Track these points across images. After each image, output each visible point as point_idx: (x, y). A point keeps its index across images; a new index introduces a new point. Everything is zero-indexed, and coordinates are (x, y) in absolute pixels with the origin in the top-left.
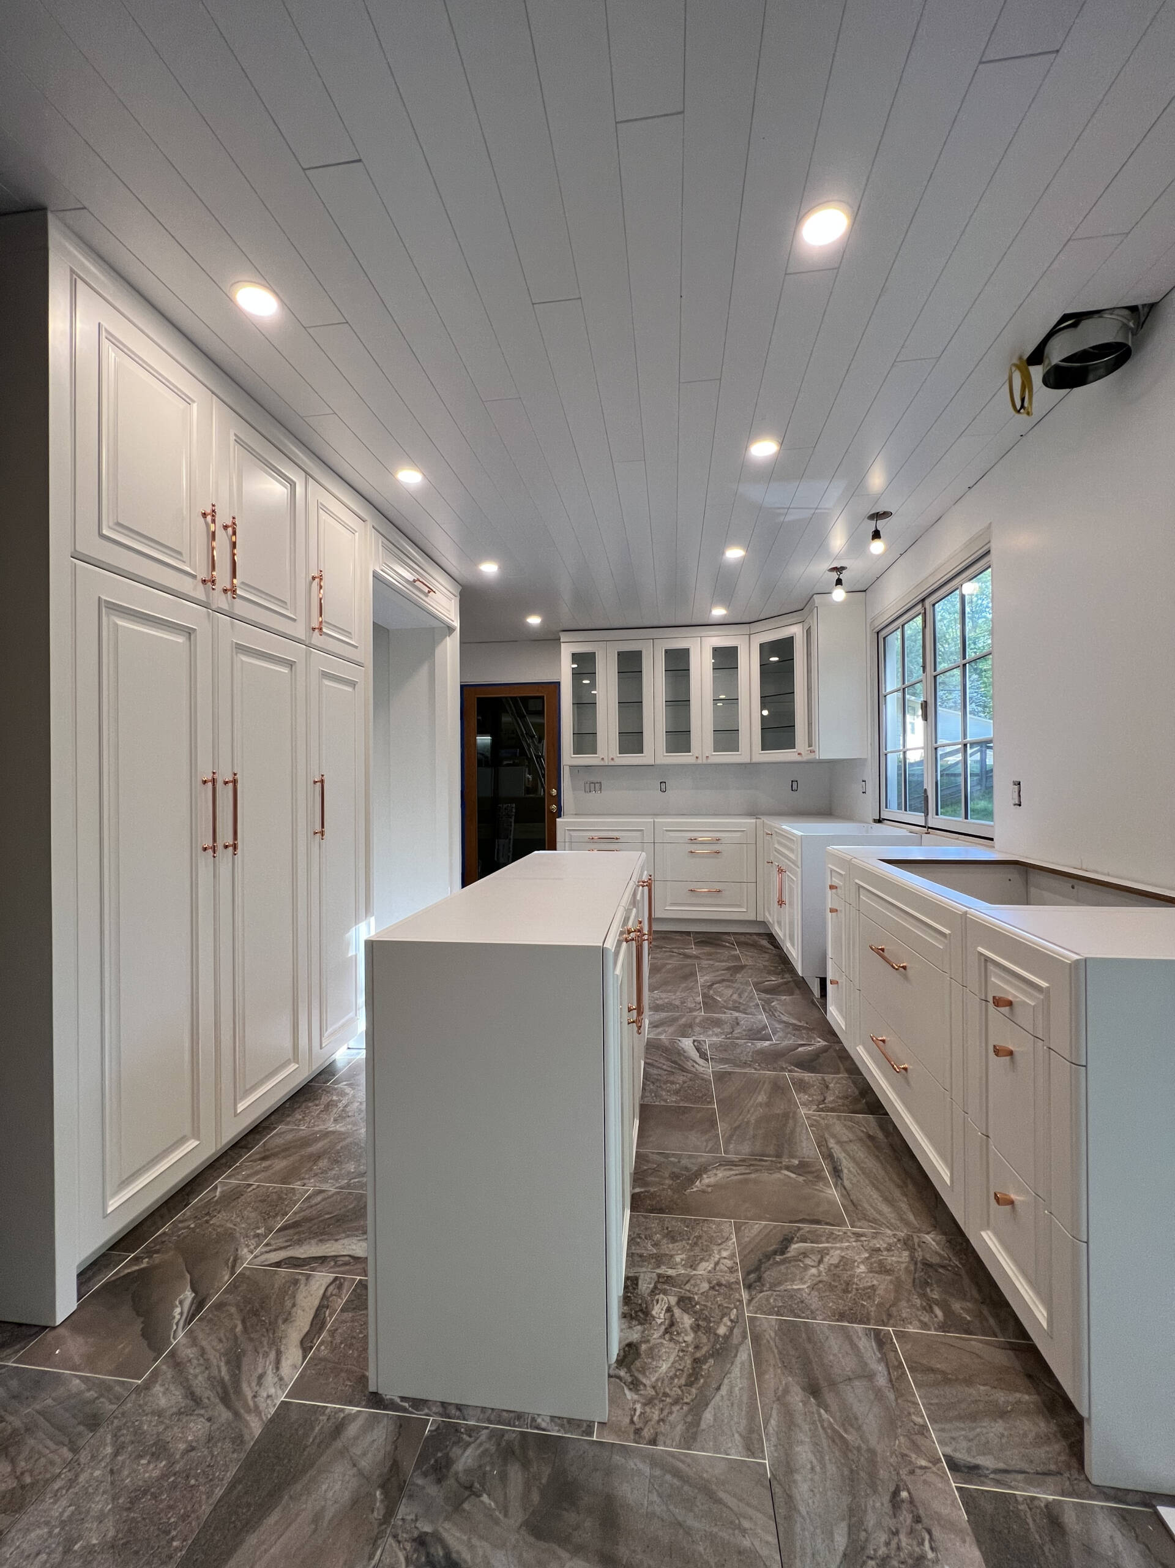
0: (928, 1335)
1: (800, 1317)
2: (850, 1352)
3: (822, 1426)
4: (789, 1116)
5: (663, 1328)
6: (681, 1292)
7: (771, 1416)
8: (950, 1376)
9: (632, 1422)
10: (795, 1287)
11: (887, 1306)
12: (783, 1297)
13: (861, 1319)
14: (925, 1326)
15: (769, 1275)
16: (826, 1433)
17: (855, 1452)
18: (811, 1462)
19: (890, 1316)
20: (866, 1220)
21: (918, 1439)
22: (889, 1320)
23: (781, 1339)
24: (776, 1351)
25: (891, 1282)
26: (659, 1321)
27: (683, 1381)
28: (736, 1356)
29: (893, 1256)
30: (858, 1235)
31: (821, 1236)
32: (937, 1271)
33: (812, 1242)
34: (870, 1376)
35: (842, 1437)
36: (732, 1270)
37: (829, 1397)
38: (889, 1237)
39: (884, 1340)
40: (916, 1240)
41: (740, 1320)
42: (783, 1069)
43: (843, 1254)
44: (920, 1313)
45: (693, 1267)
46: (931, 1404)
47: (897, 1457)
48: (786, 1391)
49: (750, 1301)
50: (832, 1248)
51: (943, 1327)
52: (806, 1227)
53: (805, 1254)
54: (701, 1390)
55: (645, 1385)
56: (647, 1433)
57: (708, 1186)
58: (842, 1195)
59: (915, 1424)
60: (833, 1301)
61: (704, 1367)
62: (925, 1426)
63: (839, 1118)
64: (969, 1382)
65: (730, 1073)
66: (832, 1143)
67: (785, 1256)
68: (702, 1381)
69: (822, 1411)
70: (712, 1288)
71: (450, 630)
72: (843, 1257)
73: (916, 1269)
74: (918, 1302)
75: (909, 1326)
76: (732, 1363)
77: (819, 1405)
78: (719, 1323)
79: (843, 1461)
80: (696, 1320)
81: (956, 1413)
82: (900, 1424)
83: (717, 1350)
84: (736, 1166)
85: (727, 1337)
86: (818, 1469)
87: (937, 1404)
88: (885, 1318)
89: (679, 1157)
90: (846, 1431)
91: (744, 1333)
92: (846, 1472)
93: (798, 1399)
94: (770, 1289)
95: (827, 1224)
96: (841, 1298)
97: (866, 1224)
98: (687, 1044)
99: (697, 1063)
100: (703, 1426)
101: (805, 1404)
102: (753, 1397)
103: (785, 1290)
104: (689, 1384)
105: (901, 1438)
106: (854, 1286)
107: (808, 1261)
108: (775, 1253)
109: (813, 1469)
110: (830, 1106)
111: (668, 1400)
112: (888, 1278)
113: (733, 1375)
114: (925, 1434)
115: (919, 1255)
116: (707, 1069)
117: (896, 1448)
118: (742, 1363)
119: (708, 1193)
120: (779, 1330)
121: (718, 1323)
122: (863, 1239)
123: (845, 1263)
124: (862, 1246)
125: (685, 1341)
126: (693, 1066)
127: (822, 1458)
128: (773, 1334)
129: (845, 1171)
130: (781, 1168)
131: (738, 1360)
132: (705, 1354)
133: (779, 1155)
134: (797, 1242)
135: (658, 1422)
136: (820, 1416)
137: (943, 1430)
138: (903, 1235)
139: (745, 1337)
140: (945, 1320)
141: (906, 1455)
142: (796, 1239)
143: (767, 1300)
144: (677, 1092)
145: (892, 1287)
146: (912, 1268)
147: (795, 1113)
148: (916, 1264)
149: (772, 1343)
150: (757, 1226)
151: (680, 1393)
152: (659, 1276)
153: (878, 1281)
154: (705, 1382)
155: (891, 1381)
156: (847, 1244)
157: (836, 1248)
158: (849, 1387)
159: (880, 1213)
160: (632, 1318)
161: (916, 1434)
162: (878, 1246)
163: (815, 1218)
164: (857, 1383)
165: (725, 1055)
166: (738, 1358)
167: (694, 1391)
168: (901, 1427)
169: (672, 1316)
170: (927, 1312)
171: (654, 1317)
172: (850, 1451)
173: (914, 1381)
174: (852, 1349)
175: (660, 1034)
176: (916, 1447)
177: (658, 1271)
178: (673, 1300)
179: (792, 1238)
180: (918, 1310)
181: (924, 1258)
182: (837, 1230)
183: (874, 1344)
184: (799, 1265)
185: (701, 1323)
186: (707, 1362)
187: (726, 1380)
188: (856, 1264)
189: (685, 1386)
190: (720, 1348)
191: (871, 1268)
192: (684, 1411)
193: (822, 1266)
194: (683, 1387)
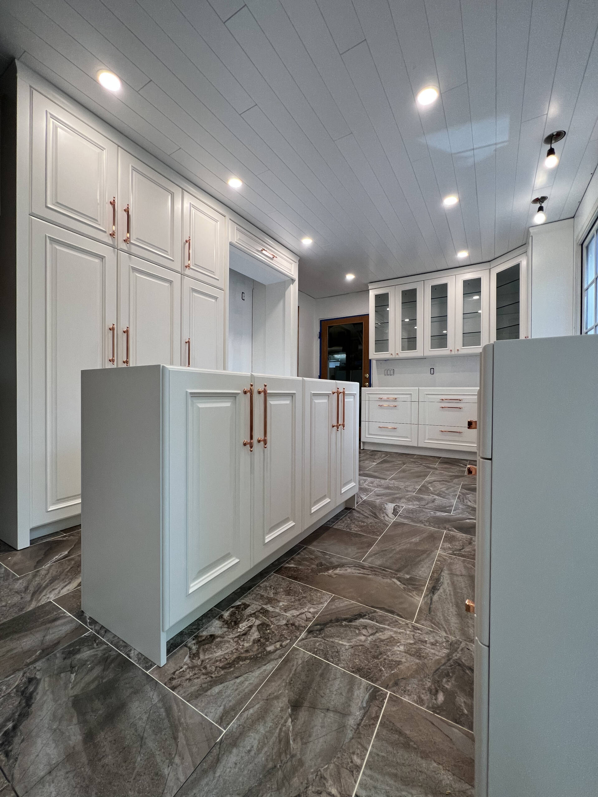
0: (417, 708)
1: (328, 660)
2: (344, 694)
3: (281, 729)
4: (427, 553)
5: (239, 634)
6: (266, 620)
7: (253, 707)
8: (412, 743)
9: (174, 673)
10: (340, 642)
11: (400, 678)
12: (327, 644)
13: (372, 677)
14: (421, 701)
15: (329, 630)
16: (279, 734)
17: (288, 756)
18: (252, 747)
19: (396, 684)
20: (431, 621)
21: (345, 773)
22: (393, 686)
23: (303, 667)
24: (293, 672)
25: (417, 664)
26: (239, 630)
27: (221, 665)
28: (265, 665)
29: (433, 649)
30: (415, 628)
31: (387, 620)
32: (464, 671)
33: (377, 622)
34: (344, 713)
35: (288, 742)
36: (308, 620)
37: (303, 715)
38: (441, 637)
39: (377, 697)
40: (463, 645)
41: (287, 648)
42: (445, 528)
43: (394, 635)
44: (424, 691)
45: (285, 611)
46: (378, 755)
47: (316, 776)
48: (277, 698)
49: (303, 639)
50: (388, 629)
51: (436, 709)
52: (380, 612)
53: (365, 627)
54: (227, 673)
55: (199, 658)
56: (174, 683)
57: (336, 574)
58: (426, 603)
59: (352, 762)
60: (360, 660)
61: (241, 663)
62: (358, 768)
63: (464, 561)
64: (425, 756)
65: (404, 524)
66: (445, 575)
67: (350, 623)
68: (232, 669)
69: (290, 720)
70: (286, 625)
71: (293, 281)
72: (392, 637)
73: (444, 664)
74: (429, 684)
75: (407, 697)
76: (259, 668)
77: (290, 716)
78: (273, 644)
79: (274, 757)
80: (261, 637)
81: (395, 771)
82: (339, 755)
83: (257, 657)
84: (364, 569)
85: (270, 653)
86: (252, 753)
87: (383, 757)
88: (391, 684)
89: (332, 556)
90: (294, 740)
91: (283, 655)
92: (270, 765)
93: (281, 705)
94: (322, 638)
95: (398, 615)
96: (367, 660)
97: (429, 623)
98: (390, 507)
99: (388, 516)
100: (209, 693)
101: (282, 710)
102: (252, 692)
103: (332, 642)
104: (223, 668)
105: (332, 766)
106: (385, 657)
107: (364, 632)
108: (345, 620)
109: (249, 751)
110: (463, 553)
111: (204, 671)
112: (417, 661)
113: (253, 674)
114: (354, 772)
115: (456, 656)
116: (391, 519)
117: (322, 770)
118: (265, 670)
119: (332, 577)
120: (306, 662)
121: (271, 644)
122: (418, 631)
123: (392, 641)
124: (413, 635)
125: (243, 645)
126: (384, 517)
127: (262, 747)
128: (300, 662)
129: (441, 590)
130: (394, 577)
131: (264, 668)
132: (248, 657)
133: (398, 571)
134: (366, 619)
135: (187, 679)
136: (286, 722)
137: (371, 778)
138: (454, 639)
139: (280, 657)
140: (442, 704)
141: (325, 779)
142: (367, 617)
143: (315, 643)
144: (361, 527)
145: (414, 667)
146: (443, 661)
147: (432, 551)
148: (449, 660)
149: (294, 668)
150: (346, 602)
151: (214, 670)
152: (262, 608)
153: (406, 659)
154: (234, 670)
155: (359, 725)
156: (403, 631)
157: (391, 631)
158: (323, 714)
159: (447, 621)
160: (227, 623)
161: (347, 769)
162: (427, 639)
163: (393, 609)
164: (331, 714)
165: (411, 515)
166: (265, 666)
167: (222, 672)
168: (338, 758)
169: (250, 630)
170: (430, 693)
171: (238, 627)
172: (286, 754)
173: (377, 733)
174: (348, 692)
175: (377, 499)
176: (338, 778)
177: (264, 606)
178: (258, 622)
179: (365, 615)
180: (424, 689)
181: (459, 659)
182: (402, 621)
183: (367, 697)
184: (355, 631)
185: (262, 640)
186: (245, 661)
187: (246, 675)
188: (398, 644)
189: (220, 668)
190: (260, 657)
191: (409, 650)
192: (206, 680)
193: (371, 637)
194: (218, 668)
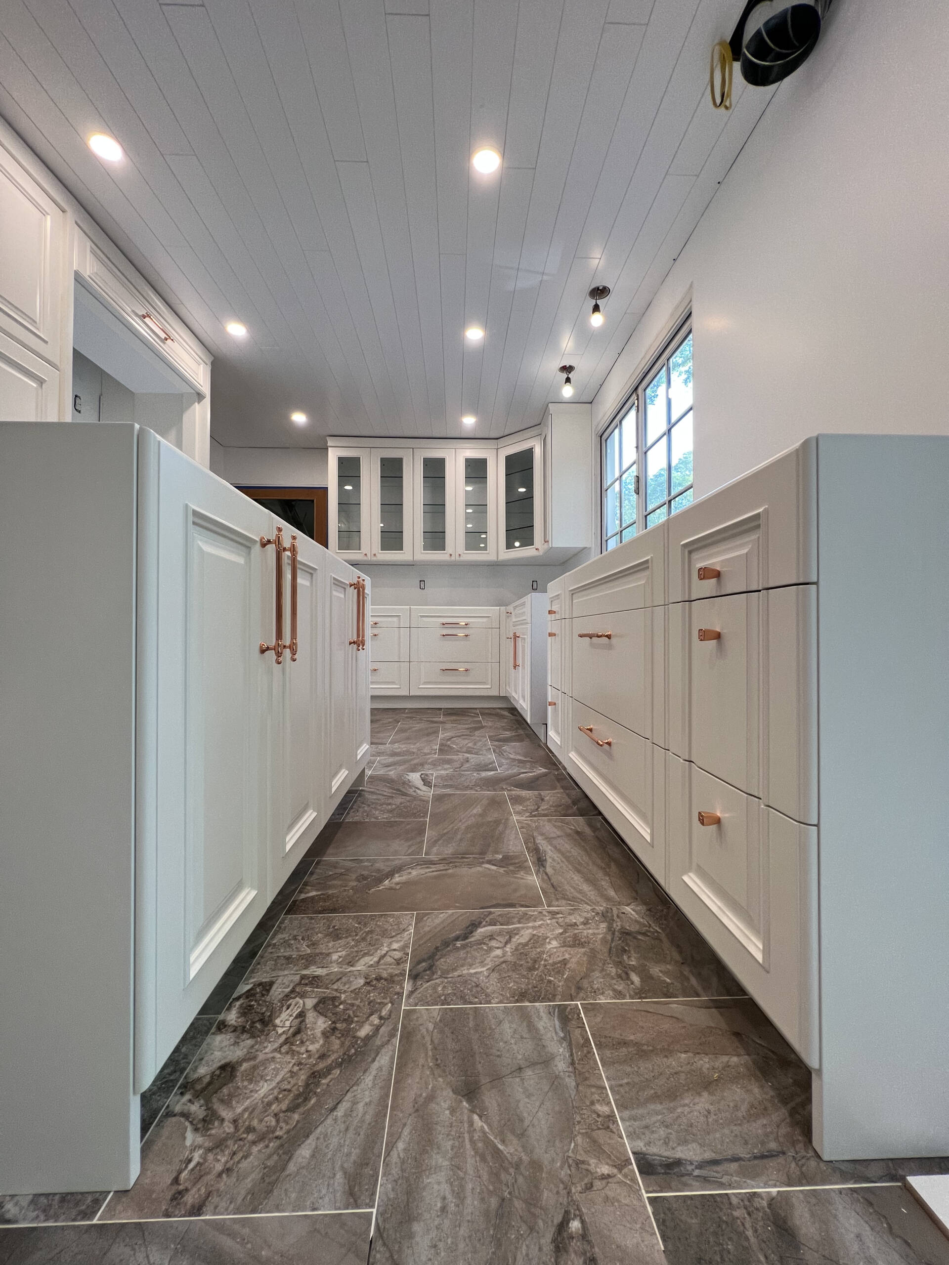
0: (622, 1004)
1: (471, 1003)
2: (527, 1036)
3: (472, 1140)
4: (502, 822)
5: (284, 1037)
6: (324, 993)
7: (399, 1137)
8: (645, 1047)
9: (176, 1181)
10: (472, 971)
11: (578, 979)
12: (454, 983)
13: (545, 995)
14: (619, 994)
15: (442, 963)
16: (475, 1149)
17: (512, 1171)
18: (444, 1198)
19: (579, 988)
20: (564, 899)
21: (601, 1136)
22: (578, 994)
23: (442, 1032)
24: (430, 1047)
25: (584, 954)
26: (280, 1031)
27: (284, 1106)
28: (374, 1060)
29: (590, 929)
30: (553, 914)
31: (513, 917)
32: (635, 938)
33: (501, 925)
34: (546, 1061)
35: (497, 1152)
36: (399, 962)
37: (490, 1099)
38: (588, 912)
39: (570, 1017)
40: (615, 911)
41: (393, 1016)
42: (503, 789)
43: (535, 932)
44: (614, 981)
45: (351, 964)
46: (621, 1085)
47: (569, 1166)
48: (431, 1098)
49: (411, 993)
50: (523, 928)
51: (640, 993)
52: (497, 911)
53: (491, 937)
54: (306, 1115)
55: (223, 1120)
56: (190, 1199)
57: (397, 884)
58: (543, 879)
59: (599, 1116)
60: (514, 981)
61: (323, 1081)
62: (611, 1117)
63: (549, 821)
64: (668, 1052)
65: (450, 795)
66: (540, 840)
67: (467, 941)
68: (313, 1101)
69: (476, 1117)
70: (367, 983)
71: (200, 397)
72: (534, 935)
73: (612, 940)
74: (614, 970)
75: (601, 997)
76: (365, 1071)
77: (472, 1111)
78: (364, 1022)
79: (491, 1188)
80: (334, 1022)
81: (652, 1091)
82: (578, 1118)
83: (350, 1057)
84: (435, 864)
85: (368, 1038)
86: (452, 1207)
87: (628, 1084)
88: (573, 992)
89: (375, 861)
90: (503, 1141)
91: (395, 1029)
92: (494, 1202)
93: (445, 1105)
94: (441, 977)
95: (522, 906)
96: (524, 976)
97: (564, 902)
98: (415, 778)
99: (419, 789)
100: (292, 1167)
101: (453, 1111)
102: (380, 1115)
103: (459, 976)
104: (292, 1109)
105: (579, 1139)
106: (543, 962)
107: (493, 943)
108: (457, 939)
109: (443, 1209)
110: (543, 812)
111: (251, 1137)
112: (583, 950)
113: (362, 1086)
114: (611, 1126)
115: (617, 925)
116: (428, 793)
117: (570, 1154)
118: (380, 1069)
119: (395, 889)
120: (440, 1021)
121: (361, 1024)
122: (558, 916)
123: (537, 941)
124: (557, 923)
125: (307, 1051)
126: (415, 791)
127: (462, 1187)
128: (431, 1026)
129: (549, 860)
130: (483, 863)
131: (376, 1065)
132: (331, 1064)
133: (483, 853)
134: (485, 926)
135: (220, 1175)
136: (471, 1123)
137: (634, 1118)
138: (602, 908)
139: (392, 1035)
140: (641, 985)
141: (583, 1162)
142: (484, 923)
143: (435, 988)
144: (391, 811)
145: (585, 959)
146: (609, 938)
147: (507, 819)
148: (613, 934)
149: (428, 1039)
150: (442, 916)
151: (273, 1123)
152: (303, 977)
153: (570, 954)
154: (318, 1101)
155: (573, 1063)
156: (540, 923)
157: (528, 928)
158: (518, 1080)
159: (580, 892)
160: (244, 1030)
161: (599, 1129)
162: (574, 921)
163: (510, 902)
164: (529, 1073)
165: (450, 783)
167: (296, 1116)
168: (579, 1122)
169: (303, 1021)
170: (622, 980)
171: (275, 1026)
172: (506, 1170)
173: (601, 1061)
174: (530, 1031)
175: (390, 771)
176: (597, 1149)
177: (305, 972)
178: (310, 1003)
179: (480, 923)
180: (613, 979)
181: (622, 927)
182: (531, 911)
183: (557, 1023)
184: (482, 948)
185: (338, 1025)
186: (329, 1074)
187: (349, 1095)
188: (548, 940)
189: (284, 1112)
190: (355, 1054)
191: (564, 942)
192: (268, 1151)
193: (508, 946)
194: (281, 1115)
